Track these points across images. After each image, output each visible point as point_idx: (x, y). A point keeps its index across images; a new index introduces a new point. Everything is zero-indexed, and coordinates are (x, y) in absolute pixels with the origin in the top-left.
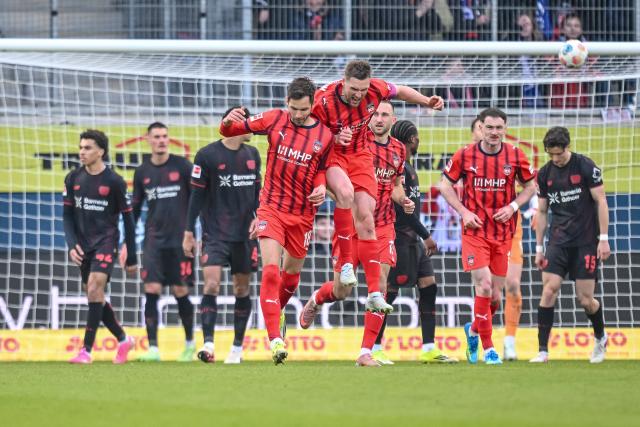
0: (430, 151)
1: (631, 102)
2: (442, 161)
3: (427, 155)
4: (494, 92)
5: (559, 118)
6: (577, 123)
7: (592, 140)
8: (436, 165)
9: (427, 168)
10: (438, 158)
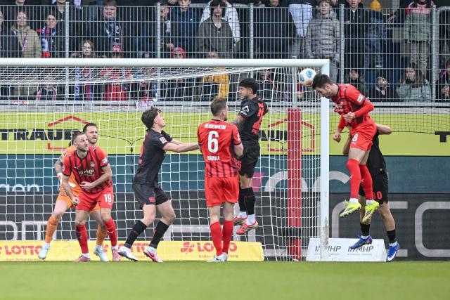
0: (26, 128)
1: (154, 96)
2: (33, 134)
3: (24, 130)
4: (67, 90)
5: (108, 107)
6: (120, 110)
7: (129, 120)
8: (29, 137)
9: (24, 139)
10: (31, 132)
